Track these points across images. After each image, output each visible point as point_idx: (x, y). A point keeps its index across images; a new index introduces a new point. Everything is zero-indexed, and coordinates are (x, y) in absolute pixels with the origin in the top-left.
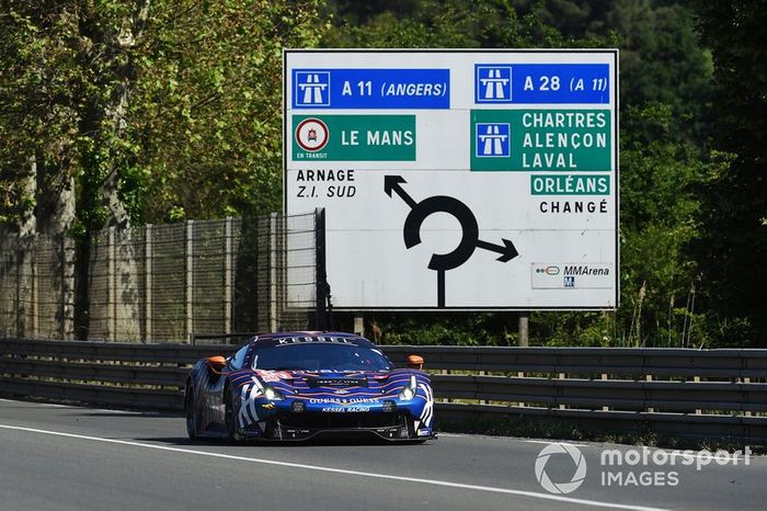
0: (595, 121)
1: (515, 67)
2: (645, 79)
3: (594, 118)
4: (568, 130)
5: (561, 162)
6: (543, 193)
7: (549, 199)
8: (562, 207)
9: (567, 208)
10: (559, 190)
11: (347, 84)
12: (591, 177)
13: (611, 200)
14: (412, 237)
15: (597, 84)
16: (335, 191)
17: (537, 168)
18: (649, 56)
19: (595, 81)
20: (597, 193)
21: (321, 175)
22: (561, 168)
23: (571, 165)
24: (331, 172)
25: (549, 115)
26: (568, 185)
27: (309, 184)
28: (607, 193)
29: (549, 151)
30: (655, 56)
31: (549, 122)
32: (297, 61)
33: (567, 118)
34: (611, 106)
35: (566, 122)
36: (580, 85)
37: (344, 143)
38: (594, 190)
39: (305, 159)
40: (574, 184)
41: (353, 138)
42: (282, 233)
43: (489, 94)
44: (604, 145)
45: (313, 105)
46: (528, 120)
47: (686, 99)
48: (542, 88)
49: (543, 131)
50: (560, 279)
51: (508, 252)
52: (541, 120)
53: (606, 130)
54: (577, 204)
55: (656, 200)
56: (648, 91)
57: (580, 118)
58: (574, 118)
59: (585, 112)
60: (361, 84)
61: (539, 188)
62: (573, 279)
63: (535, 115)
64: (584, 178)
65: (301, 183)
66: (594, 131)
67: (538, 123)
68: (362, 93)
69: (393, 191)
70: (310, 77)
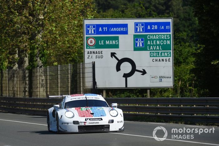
1: (145, 23)
2: (181, 26)
3: (167, 36)
4: (160, 40)
5: (158, 48)
6: (153, 56)
7: (155, 58)
8: (158, 60)
9: (160, 60)
10: (157, 56)
11: (100, 28)
12: (166, 52)
13: (171, 58)
14: (118, 69)
16: (98, 57)
17: (151, 50)
18: (181, 20)
19: (167, 26)
21: (94, 52)
22: (158, 50)
23: (161, 49)
24: (96, 52)
25: (154, 36)
26: (160, 54)
27: (91, 55)
28: (170, 56)
29: (155, 45)
30: (183, 19)
31: (154, 38)
32: (87, 22)
33: (159, 36)
34: (171, 33)
35: (159, 38)
36: (163, 28)
37: (100, 44)
38: (167, 56)
39: (89, 48)
41: (102, 42)
42: (84, 68)
43: (138, 30)
44: (169, 44)
46: (149, 37)
47: (191, 31)
49: (153, 40)
50: (158, 79)
51: (144, 72)
52: (152, 37)
53: (170, 40)
54: (162, 59)
56: (181, 29)
57: (163, 36)
58: (161, 36)
60: (104, 28)
62: (161, 79)
64: (164, 52)
65: (88, 55)
66: (167, 40)
68: (104, 31)
69: (113, 57)
70: (90, 26)
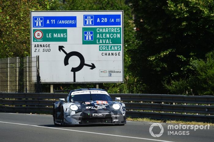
1: (95, 16)
3: (117, 29)
4: (110, 33)
5: (107, 42)
6: (103, 50)
7: (104, 52)
8: (108, 54)
10: (107, 50)
11: (48, 20)
12: (116, 46)
13: (121, 52)
14: (66, 63)
15: (117, 20)
16: (45, 50)
17: (101, 44)
21: (41, 46)
22: (107, 44)
23: (110, 43)
24: (44, 45)
25: (104, 29)
26: (109, 48)
27: (38, 48)
28: (120, 50)
29: (104, 39)
31: (104, 31)
32: (34, 14)
34: (121, 26)
35: (109, 31)
36: (113, 21)
37: (47, 37)
38: (117, 50)
39: (37, 41)
40: (111, 48)
41: (50, 35)
42: (30, 62)
43: (87, 23)
44: (119, 37)
46: (98, 30)
48: (102, 21)
49: (102, 33)
50: (107, 74)
51: (93, 67)
53: (120, 33)
54: (112, 53)
57: (113, 30)
58: (111, 30)
59: (114, 28)
60: (52, 21)
61: (101, 49)
62: (111, 74)
63: (100, 29)
64: (114, 46)
65: (35, 48)
66: (117, 33)
67: (101, 31)
68: (52, 23)
69: (61, 50)
70: (38, 18)
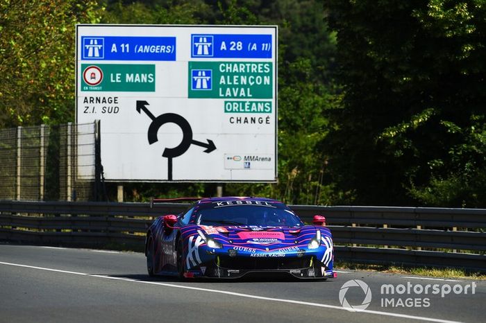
0: (263, 69)
1: (216, 36)
2: (294, 44)
3: (263, 67)
4: (247, 74)
5: (242, 93)
6: (232, 111)
7: (235, 115)
8: (243, 120)
9: (246, 121)
10: (241, 110)
11: (114, 45)
12: (261, 102)
13: (272, 116)
14: (152, 138)
15: (265, 46)
16: (107, 110)
17: (228, 97)
18: (296, 30)
19: (263, 45)
20: (264, 112)
21: (98, 100)
22: (242, 97)
23: (249, 95)
24: (104, 98)
25: (236, 65)
26: (246, 107)
27: (91, 105)
28: (270, 112)
29: (235, 86)
30: (300, 30)
31: (235, 69)
32: (84, 31)
33: (246, 67)
34: (272, 60)
35: (246, 69)
36: (254, 47)
37: (112, 81)
38: (262, 110)
39: (89, 90)
40: (250, 106)
41: (117, 78)
42: (75, 135)
43: (200, 52)
44: (268, 83)
45: (94, 58)
46: (223, 68)
47: (318, 56)
48: (232, 49)
49: (232, 75)
50: (242, 163)
51: (210, 147)
52: (230, 68)
53: (270, 74)
54: (252, 119)
55: (302, 117)
56: (295, 51)
57: (254, 67)
58: (250, 67)
59: (257, 63)
60: (123, 46)
61: (229, 108)
62: (249, 163)
63: (227, 65)
64: (257, 103)
65: (86, 104)
66: (263, 75)
67: (229, 70)
68: (123, 51)
69: (142, 110)
